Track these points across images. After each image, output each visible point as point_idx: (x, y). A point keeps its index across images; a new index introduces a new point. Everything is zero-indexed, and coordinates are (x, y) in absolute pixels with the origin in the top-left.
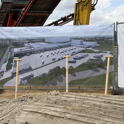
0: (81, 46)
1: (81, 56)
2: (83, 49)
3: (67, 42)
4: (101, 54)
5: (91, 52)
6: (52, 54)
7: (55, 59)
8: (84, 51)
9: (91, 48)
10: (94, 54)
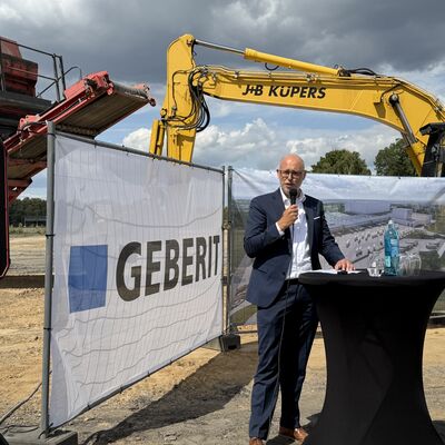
0: (407, 222)
1: (406, 245)
2: (411, 229)
3: (385, 213)
4: (438, 240)
5: (423, 237)
6: (356, 240)
7: (361, 253)
8: (411, 236)
9: (422, 228)
10: (428, 242)
